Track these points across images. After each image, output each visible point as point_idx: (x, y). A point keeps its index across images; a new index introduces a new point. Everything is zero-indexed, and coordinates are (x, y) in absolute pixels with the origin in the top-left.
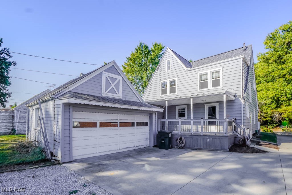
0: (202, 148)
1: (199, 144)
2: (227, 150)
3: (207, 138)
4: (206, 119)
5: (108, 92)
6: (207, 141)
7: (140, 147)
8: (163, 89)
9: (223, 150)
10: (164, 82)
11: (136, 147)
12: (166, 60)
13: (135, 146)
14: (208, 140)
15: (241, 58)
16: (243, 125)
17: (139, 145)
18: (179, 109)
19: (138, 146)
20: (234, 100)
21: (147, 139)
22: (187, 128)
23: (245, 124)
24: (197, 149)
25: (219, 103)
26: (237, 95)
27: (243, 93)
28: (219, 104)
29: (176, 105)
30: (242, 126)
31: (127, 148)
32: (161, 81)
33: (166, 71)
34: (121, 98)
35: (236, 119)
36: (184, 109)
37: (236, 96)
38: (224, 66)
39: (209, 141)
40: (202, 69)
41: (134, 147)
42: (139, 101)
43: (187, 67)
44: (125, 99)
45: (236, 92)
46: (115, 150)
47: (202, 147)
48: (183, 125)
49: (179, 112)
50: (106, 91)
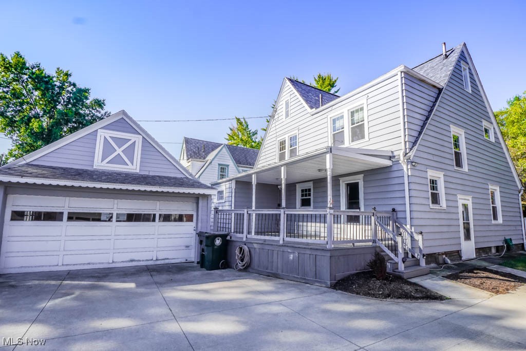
0: (278, 275)
1: (275, 264)
2: (325, 283)
3: (289, 251)
4: (341, 210)
5: (107, 163)
6: (288, 257)
7: (167, 261)
8: (280, 153)
9: (318, 282)
10: (281, 141)
11: (157, 260)
12: (284, 101)
13: (155, 259)
14: (291, 257)
15: (399, 73)
16: (411, 226)
17: (167, 258)
18: (302, 191)
19: (163, 258)
20: (391, 166)
21: (187, 247)
22: (313, 229)
23: (415, 222)
24: (270, 275)
25: (363, 175)
26: (395, 154)
27: (406, 149)
28: (363, 177)
29: (297, 183)
30: (408, 227)
31: (132, 261)
32: (278, 139)
33: (284, 119)
34: (138, 172)
35: (394, 210)
36: (310, 190)
37: (394, 157)
38: (370, 95)
39: (293, 257)
40: (334, 107)
41: (152, 260)
42: (183, 176)
43: (312, 108)
44: (148, 174)
45: (393, 148)
46: (103, 263)
47: (280, 272)
48: (310, 223)
49: (302, 195)
50: (102, 162)
